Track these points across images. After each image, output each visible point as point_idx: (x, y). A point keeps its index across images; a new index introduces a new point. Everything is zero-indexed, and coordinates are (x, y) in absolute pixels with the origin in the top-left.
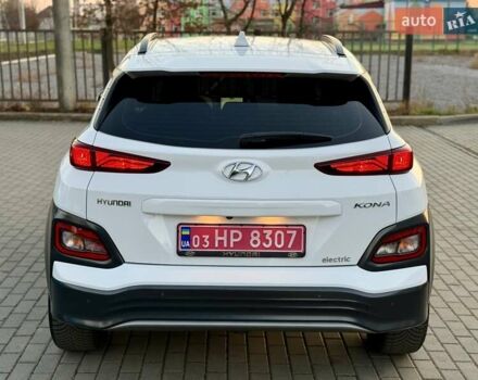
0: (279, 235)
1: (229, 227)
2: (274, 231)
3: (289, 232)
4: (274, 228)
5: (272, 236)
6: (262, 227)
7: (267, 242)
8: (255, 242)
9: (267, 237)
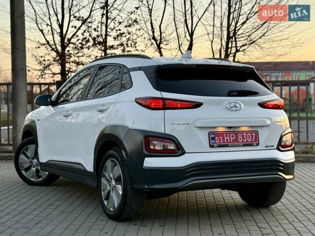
0: (249, 136)
1: (230, 133)
2: (247, 133)
3: (252, 134)
4: (247, 132)
5: (246, 136)
6: (242, 132)
7: (245, 139)
8: (240, 139)
9: (245, 137)
